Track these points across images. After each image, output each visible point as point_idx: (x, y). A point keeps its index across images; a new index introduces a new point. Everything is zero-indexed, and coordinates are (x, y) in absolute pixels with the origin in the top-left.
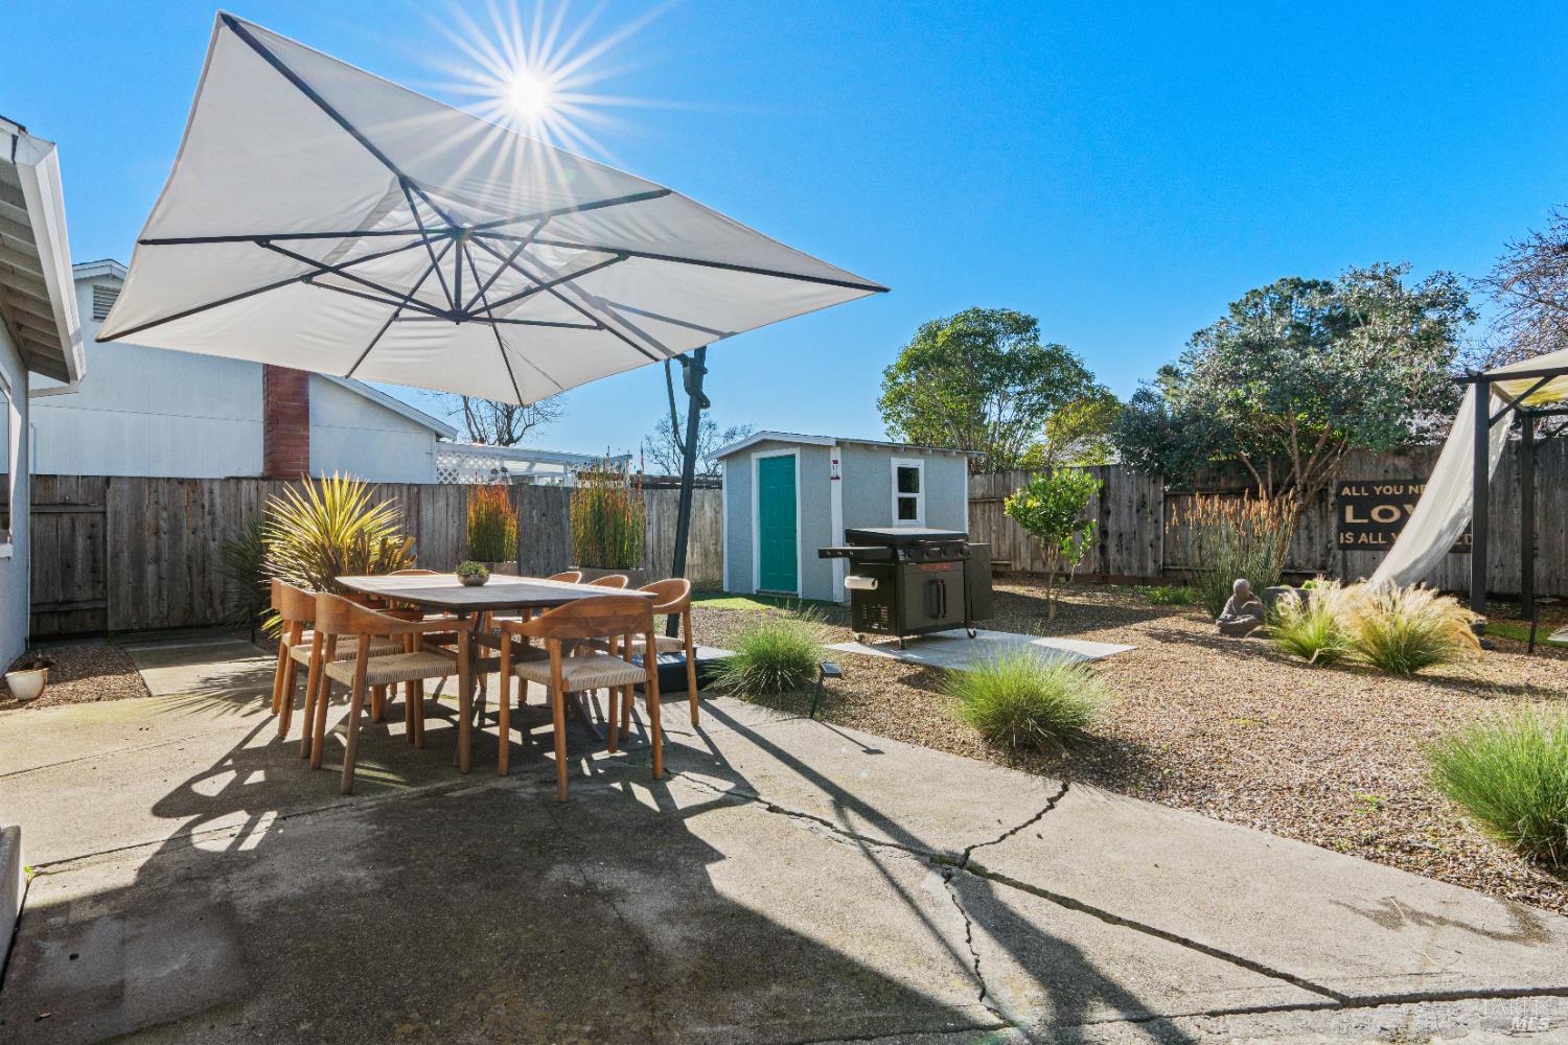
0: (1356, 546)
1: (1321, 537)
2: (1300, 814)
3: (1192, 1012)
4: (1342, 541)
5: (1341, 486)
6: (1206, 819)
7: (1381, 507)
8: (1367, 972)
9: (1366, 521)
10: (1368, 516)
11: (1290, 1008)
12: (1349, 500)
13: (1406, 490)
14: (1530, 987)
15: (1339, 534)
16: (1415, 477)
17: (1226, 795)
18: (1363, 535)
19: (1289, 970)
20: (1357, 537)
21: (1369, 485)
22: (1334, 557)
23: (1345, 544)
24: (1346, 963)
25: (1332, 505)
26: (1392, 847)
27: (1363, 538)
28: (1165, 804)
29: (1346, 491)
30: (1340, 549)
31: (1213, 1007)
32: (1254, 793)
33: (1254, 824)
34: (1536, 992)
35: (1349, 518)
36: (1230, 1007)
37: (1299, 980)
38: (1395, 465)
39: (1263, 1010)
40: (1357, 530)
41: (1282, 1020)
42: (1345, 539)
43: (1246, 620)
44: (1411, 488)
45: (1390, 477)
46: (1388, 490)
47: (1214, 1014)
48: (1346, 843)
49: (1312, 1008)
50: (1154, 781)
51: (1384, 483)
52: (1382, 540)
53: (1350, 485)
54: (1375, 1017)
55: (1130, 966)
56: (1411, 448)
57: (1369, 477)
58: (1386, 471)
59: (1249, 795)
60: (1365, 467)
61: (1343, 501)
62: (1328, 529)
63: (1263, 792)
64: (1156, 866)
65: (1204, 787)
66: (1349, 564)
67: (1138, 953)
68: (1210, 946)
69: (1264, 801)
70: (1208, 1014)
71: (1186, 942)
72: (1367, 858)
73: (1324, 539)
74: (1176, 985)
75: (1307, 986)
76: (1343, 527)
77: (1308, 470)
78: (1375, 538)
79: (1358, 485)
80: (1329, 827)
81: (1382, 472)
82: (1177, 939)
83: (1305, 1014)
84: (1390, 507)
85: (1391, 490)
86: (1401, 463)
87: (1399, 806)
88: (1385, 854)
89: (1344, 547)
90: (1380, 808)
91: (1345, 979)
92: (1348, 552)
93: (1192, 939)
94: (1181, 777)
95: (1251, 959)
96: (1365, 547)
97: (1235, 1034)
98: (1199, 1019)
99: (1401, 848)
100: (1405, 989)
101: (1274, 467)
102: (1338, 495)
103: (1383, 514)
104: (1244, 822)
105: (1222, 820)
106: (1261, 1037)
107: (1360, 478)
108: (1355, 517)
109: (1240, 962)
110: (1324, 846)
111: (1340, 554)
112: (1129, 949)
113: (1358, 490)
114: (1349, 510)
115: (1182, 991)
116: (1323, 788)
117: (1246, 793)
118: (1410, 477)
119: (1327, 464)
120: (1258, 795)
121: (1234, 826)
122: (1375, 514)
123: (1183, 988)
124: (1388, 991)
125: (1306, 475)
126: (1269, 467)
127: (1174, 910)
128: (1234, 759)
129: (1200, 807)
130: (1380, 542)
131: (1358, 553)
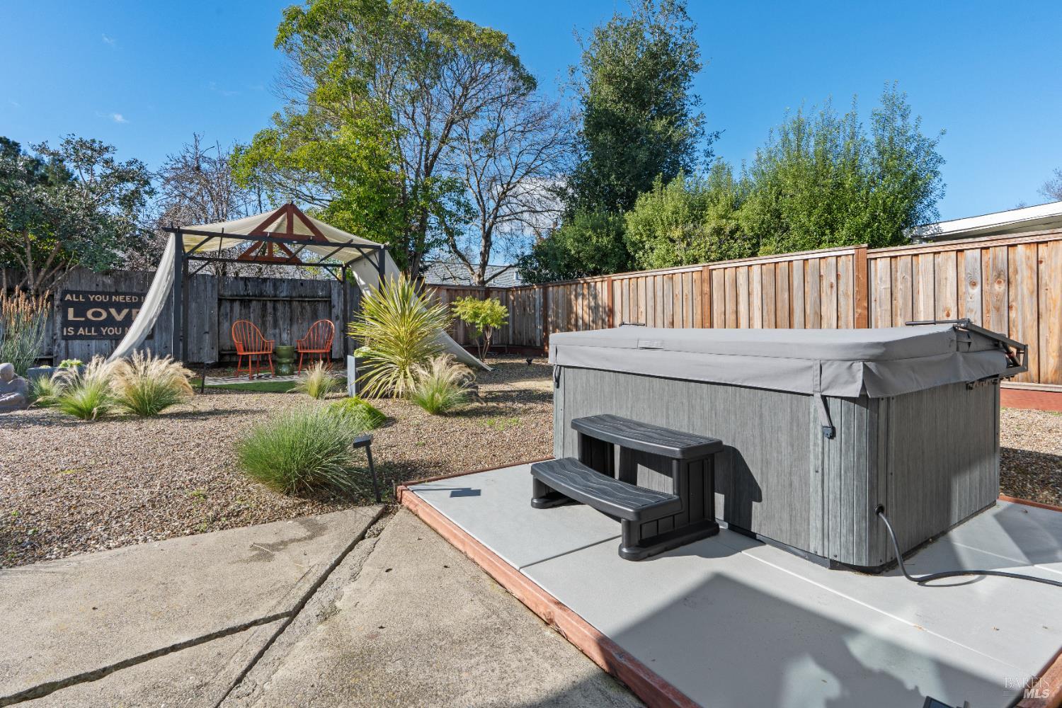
0: (76, 337)
1: (48, 331)
2: (163, 520)
3: (225, 691)
4: (65, 334)
5: (65, 293)
6: (96, 554)
7: (94, 310)
8: (284, 592)
9: (83, 319)
10: (84, 316)
11: (273, 640)
12: (71, 304)
13: (111, 298)
14: (340, 554)
15: (62, 328)
16: (116, 291)
17: (99, 530)
18: (81, 329)
19: (252, 619)
20: (76, 330)
21: (85, 294)
22: (59, 346)
23: (67, 335)
24: (271, 593)
25: (58, 307)
26: (228, 516)
27: (81, 331)
28: (51, 559)
29: (68, 297)
30: (63, 339)
31: (235, 677)
32: (120, 520)
33: (137, 540)
34: (344, 554)
35: (71, 317)
36: (244, 667)
37: (260, 620)
38: (103, 282)
39: (261, 654)
40: (76, 325)
41: (275, 651)
42: (67, 332)
43: (12, 396)
44: (114, 297)
45: (100, 289)
46: (98, 298)
47: (239, 681)
48: (204, 526)
49: (281, 631)
50: (24, 545)
51: (96, 293)
52: (95, 332)
53: (71, 293)
54: (309, 612)
55: (151, 698)
56: (114, 270)
57: (85, 288)
58: (97, 285)
59: (117, 522)
60: (83, 281)
61: (65, 305)
62: (53, 325)
63: (126, 516)
64: (94, 609)
65: (75, 531)
66: (70, 350)
67: (147, 683)
68: (194, 638)
69: (131, 522)
70: (235, 684)
71: (174, 648)
72: (222, 529)
73: (51, 333)
74: (197, 683)
75: (267, 620)
76: (66, 323)
77: (40, 279)
78: (90, 331)
79: (78, 293)
80: (186, 521)
81: (94, 285)
82: (165, 651)
83: (281, 638)
84: (99, 310)
85: (101, 298)
86: (108, 280)
87: (214, 492)
88: (227, 522)
89: (66, 338)
90: (205, 497)
91: (279, 603)
92: (70, 342)
93: (178, 642)
94: (49, 532)
95: (226, 627)
96: (82, 337)
97: (262, 682)
98: (235, 692)
99: (233, 515)
100: (307, 587)
101: (7, 275)
102: (62, 300)
103: (95, 315)
104: (129, 542)
105: (110, 548)
106: (276, 671)
107: (79, 289)
108: (74, 317)
109: (221, 634)
110: (192, 534)
111: (63, 343)
112: (138, 686)
113: (77, 297)
114: (71, 311)
115: (206, 684)
116: (164, 497)
117: (114, 522)
118: (113, 290)
119: (53, 278)
120: (124, 519)
121: (124, 549)
122: (89, 314)
123: (205, 681)
124: (302, 593)
125: (38, 283)
126: (4, 274)
127: (143, 631)
128: (85, 501)
129: (85, 547)
130: (93, 334)
131: (77, 342)
